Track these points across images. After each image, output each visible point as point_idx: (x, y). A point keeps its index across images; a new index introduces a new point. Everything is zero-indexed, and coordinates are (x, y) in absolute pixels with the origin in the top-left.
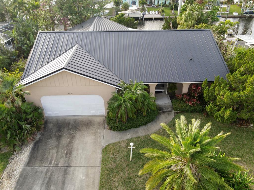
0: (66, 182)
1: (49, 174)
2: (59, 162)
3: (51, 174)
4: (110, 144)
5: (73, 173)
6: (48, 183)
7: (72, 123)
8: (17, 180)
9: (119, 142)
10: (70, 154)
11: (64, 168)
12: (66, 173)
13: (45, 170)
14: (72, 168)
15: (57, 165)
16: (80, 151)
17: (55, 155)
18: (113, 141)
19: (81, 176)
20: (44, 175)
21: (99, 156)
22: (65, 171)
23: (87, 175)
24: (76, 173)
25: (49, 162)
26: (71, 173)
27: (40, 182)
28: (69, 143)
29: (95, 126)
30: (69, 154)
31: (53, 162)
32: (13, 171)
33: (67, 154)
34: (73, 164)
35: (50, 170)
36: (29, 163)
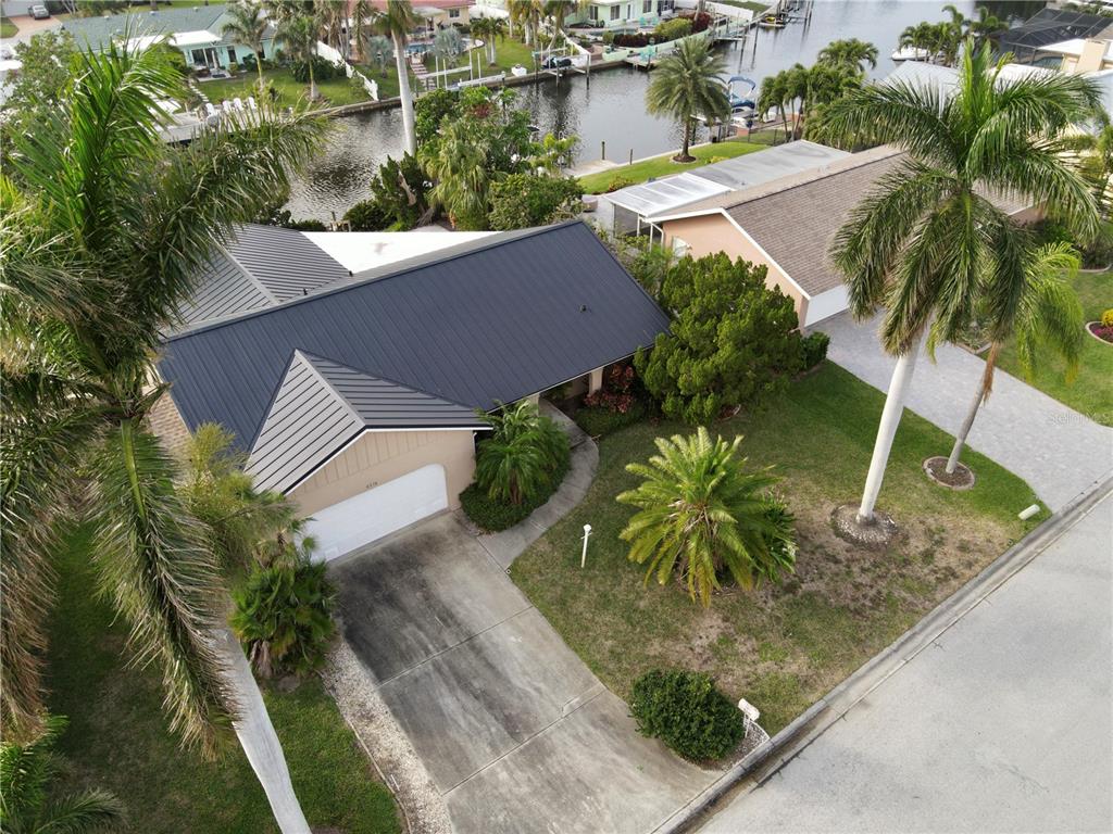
0: (495, 662)
1: (445, 668)
2: (444, 641)
3: (451, 667)
4: (517, 559)
5: (493, 644)
6: (459, 682)
7: (387, 558)
8: (389, 713)
9: (531, 548)
10: (452, 616)
11: (464, 645)
12: (478, 650)
13: (431, 667)
14: (481, 636)
15: (446, 646)
16: (467, 602)
17: (422, 635)
18: (516, 552)
19: (513, 639)
20: (437, 674)
21: (514, 591)
22: (473, 648)
23: (522, 632)
24: (496, 639)
25: (422, 652)
26: (487, 644)
27: (444, 689)
28: (427, 599)
29: (450, 541)
30: (448, 617)
31: (430, 647)
32: (362, 705)
33: (444, 621)
34: (476, 630)
35: (441, 662)
36: (380, 676)
